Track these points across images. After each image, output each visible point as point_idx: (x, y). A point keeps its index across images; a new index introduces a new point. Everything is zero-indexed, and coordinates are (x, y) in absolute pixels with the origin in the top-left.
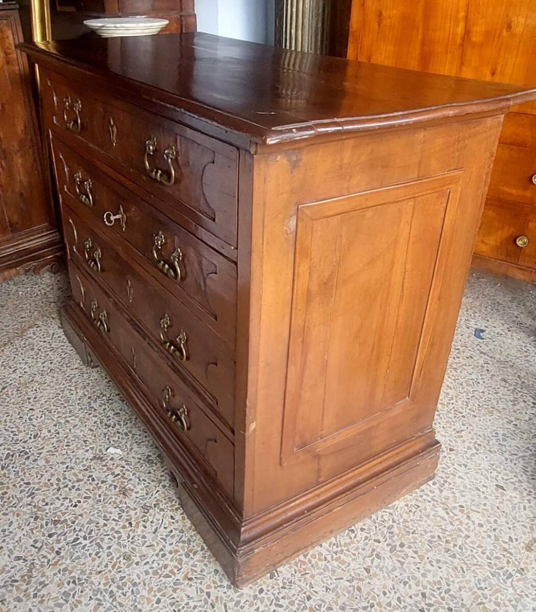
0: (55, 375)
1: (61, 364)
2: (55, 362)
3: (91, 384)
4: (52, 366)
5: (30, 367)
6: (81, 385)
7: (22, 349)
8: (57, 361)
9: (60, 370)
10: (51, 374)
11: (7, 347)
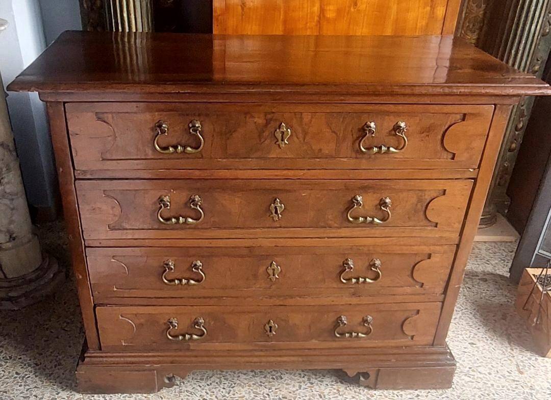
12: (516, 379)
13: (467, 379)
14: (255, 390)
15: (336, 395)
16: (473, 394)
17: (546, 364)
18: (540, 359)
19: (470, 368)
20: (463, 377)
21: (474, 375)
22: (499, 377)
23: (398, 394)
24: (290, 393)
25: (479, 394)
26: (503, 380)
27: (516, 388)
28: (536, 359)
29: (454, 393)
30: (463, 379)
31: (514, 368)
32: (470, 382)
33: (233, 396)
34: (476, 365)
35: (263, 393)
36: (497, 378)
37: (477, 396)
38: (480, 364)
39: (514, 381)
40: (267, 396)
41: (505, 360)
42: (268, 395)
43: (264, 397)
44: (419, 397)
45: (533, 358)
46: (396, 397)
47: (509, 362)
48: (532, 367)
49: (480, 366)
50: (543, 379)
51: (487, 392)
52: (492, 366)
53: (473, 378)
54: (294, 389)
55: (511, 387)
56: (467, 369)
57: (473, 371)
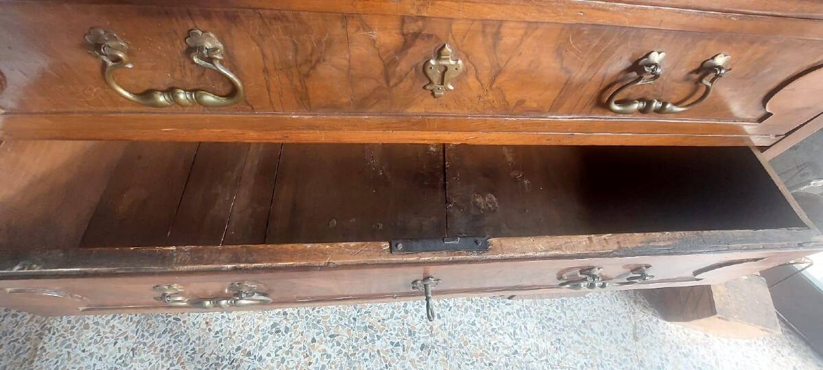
0: (143, 356)
1: (140, 333)
2: (130, 334)
3: (197, 349)
4: (130, 343)
5: (100, 359)
6: (186, 357)
7: (72, 333)
8: (132, 331)
9: (145, 344)
10: (136, 357)
11: (46, 339)
12: (629, 348)
13: (576, 337)
14: (342, 310)
15: (428, 335)
16: (576, 361)
17: (666, 331)
18: (662, 322)
19: (583, 322)
20: (572, 334)
21: (584, 333)
22: (611, 342)
23: (495, 346)
24: (379, 321)
25: (583, 361)
26: (614, 346)
27: (625, 360)
28: (658, 321)
29: (556, 356)
30: (572, 338)
31: (630, 330)
32: (579, 342)
33: (316, 314)
34: (591, 318)
35: (350, 316)
36: (608, 342)
37: (579, 365)
38: (595, 318)
39: (626, 350)
40: (352, 321)
41: (624, 317)
42: (354, 319)
43: (349, 322)
44: (517, 355)
45: (655, 319)
46: (491, 350)
47: (627, 320)
48: (650, 332)
49: (595, 321)
50: (657, 353)
51: (591, 361)
52: (608, 323)
53: (583, 338)
54: (385, 317)
55: (620, 359)
56: (580, 322)
57: (585, 327)
